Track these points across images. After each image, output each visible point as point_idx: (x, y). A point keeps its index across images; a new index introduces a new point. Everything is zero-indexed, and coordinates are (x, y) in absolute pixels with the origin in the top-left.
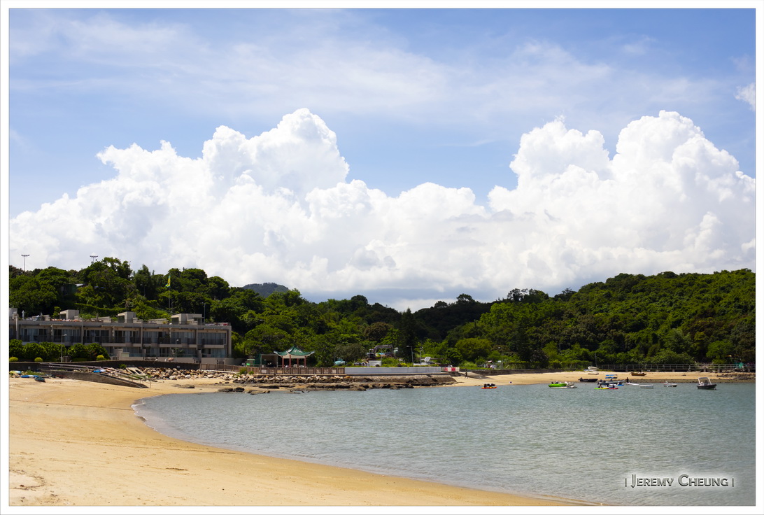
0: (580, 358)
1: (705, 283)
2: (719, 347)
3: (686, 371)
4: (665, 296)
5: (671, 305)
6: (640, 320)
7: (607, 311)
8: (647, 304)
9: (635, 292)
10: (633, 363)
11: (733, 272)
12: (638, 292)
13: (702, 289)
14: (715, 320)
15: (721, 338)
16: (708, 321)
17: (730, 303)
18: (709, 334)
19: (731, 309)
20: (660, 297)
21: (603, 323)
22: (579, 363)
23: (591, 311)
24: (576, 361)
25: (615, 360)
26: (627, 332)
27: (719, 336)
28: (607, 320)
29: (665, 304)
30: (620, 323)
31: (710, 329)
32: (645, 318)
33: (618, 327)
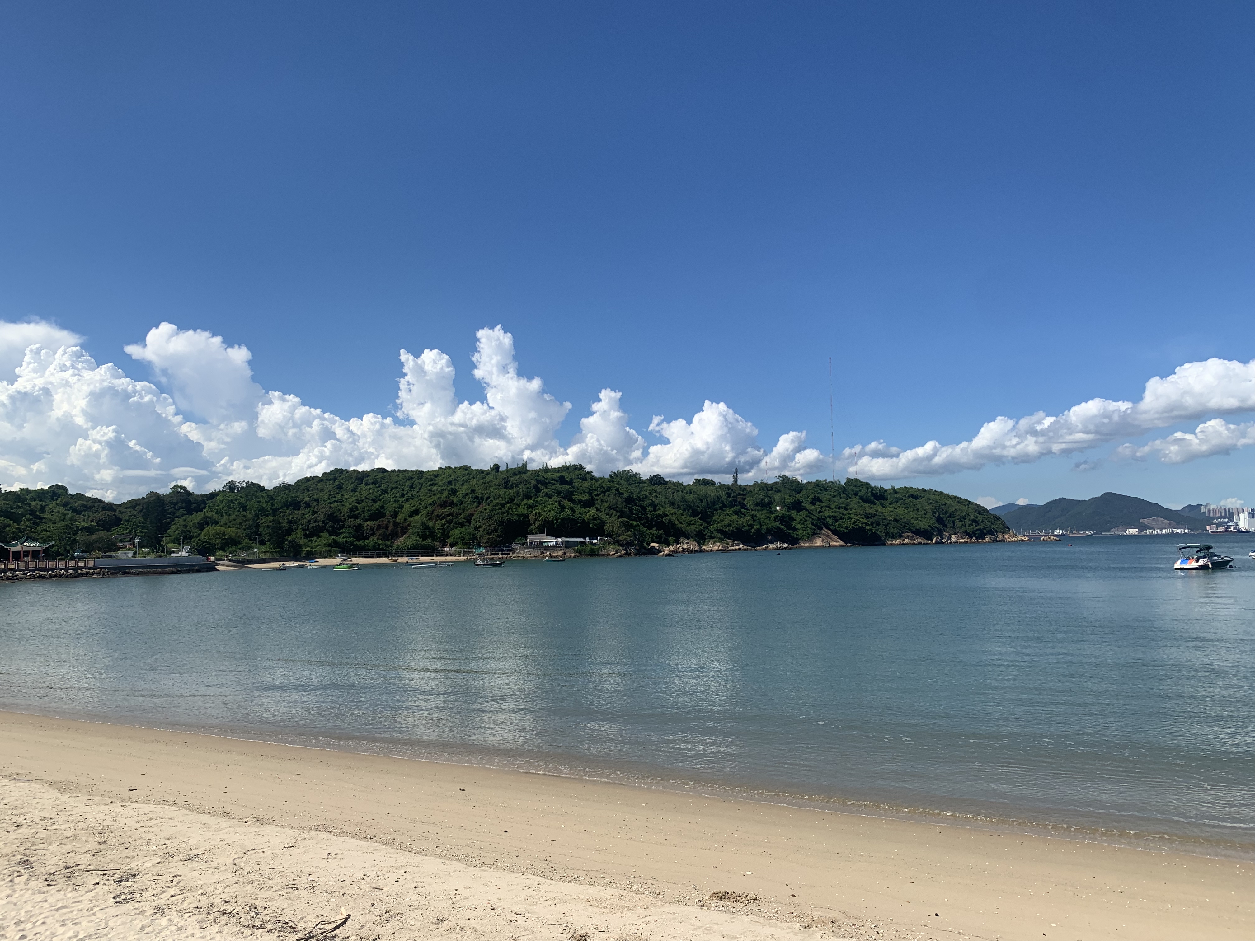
0: (330, 545)
1: (432, 477)
2: (461, 533)
3: (433, 556)
4: (397, 488)
5: (403, 496)
6: (377, 509)
7: (341, 502)
8: (380, 495)
9: (366, 484)
10: (382, 549)
11: (455, 468)
12: (369, 484)
13: (431, 482)
14: (455, 510)
15: (462, 525)
16: (447, 510)
17: (467, 494)
18: (450, 522)
19: (469, 499)
20: (392, 489)
21: (341, 513)
22: (330, 551)
23: (324, 501)
24: (327, 549)
25: (364, 546)
26: (366, 521)
27: (460, 523)
28: (345, 510)
29: (397, 495)
30: (359, 513)
31: (450, 517)
32: (382, 507)
33: (356, 517)
